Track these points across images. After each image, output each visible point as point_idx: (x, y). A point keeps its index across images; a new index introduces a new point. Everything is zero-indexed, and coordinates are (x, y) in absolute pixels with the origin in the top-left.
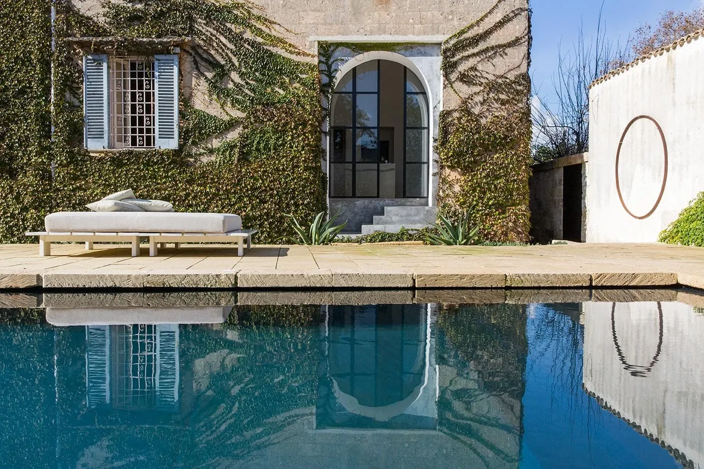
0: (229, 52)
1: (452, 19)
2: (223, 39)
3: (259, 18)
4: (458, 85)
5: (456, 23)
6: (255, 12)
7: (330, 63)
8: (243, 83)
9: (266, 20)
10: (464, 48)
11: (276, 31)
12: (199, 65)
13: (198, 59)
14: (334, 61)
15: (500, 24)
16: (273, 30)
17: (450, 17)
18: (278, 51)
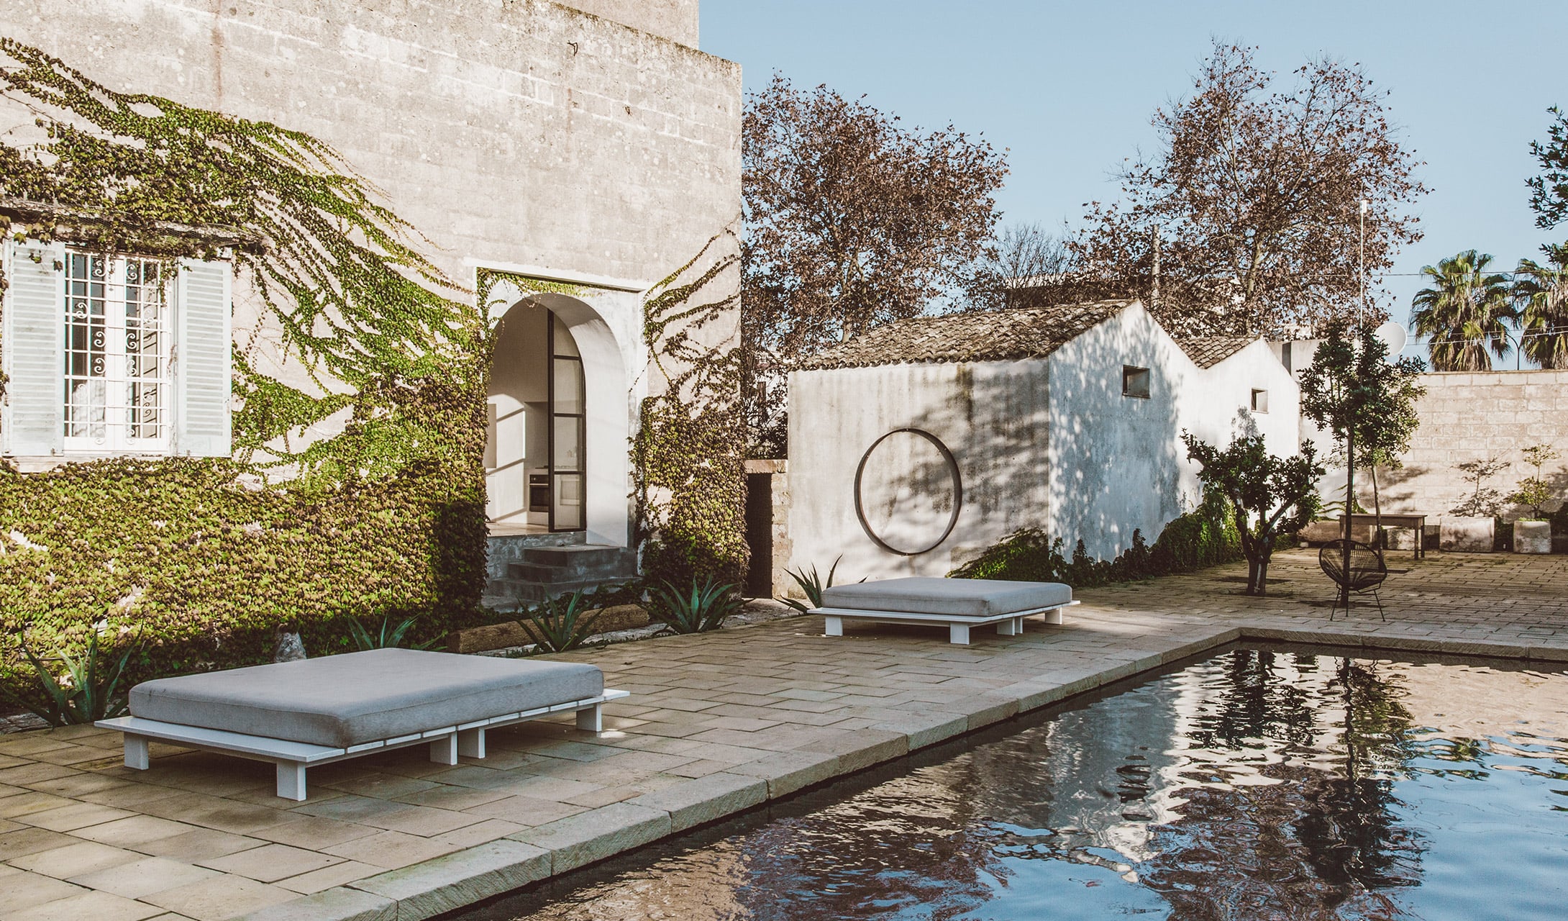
0: (323, 267)
1: (658, 259)
2: (314, 242)
3: (378, 209)
4: (665, 359)
5: (662, 265)
6: (373, 199)
7: (486, 306)
8: (350, 329)
9: (391, 215)
10: (671, 303)
11: (408, 239)
12: (267, 287)
13: (266, 274)
14: (493, 303)
15: (711, 274)
16: (402, 236)
17: (656, 255)
18: (409, 273)
